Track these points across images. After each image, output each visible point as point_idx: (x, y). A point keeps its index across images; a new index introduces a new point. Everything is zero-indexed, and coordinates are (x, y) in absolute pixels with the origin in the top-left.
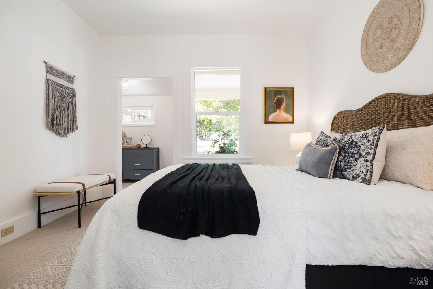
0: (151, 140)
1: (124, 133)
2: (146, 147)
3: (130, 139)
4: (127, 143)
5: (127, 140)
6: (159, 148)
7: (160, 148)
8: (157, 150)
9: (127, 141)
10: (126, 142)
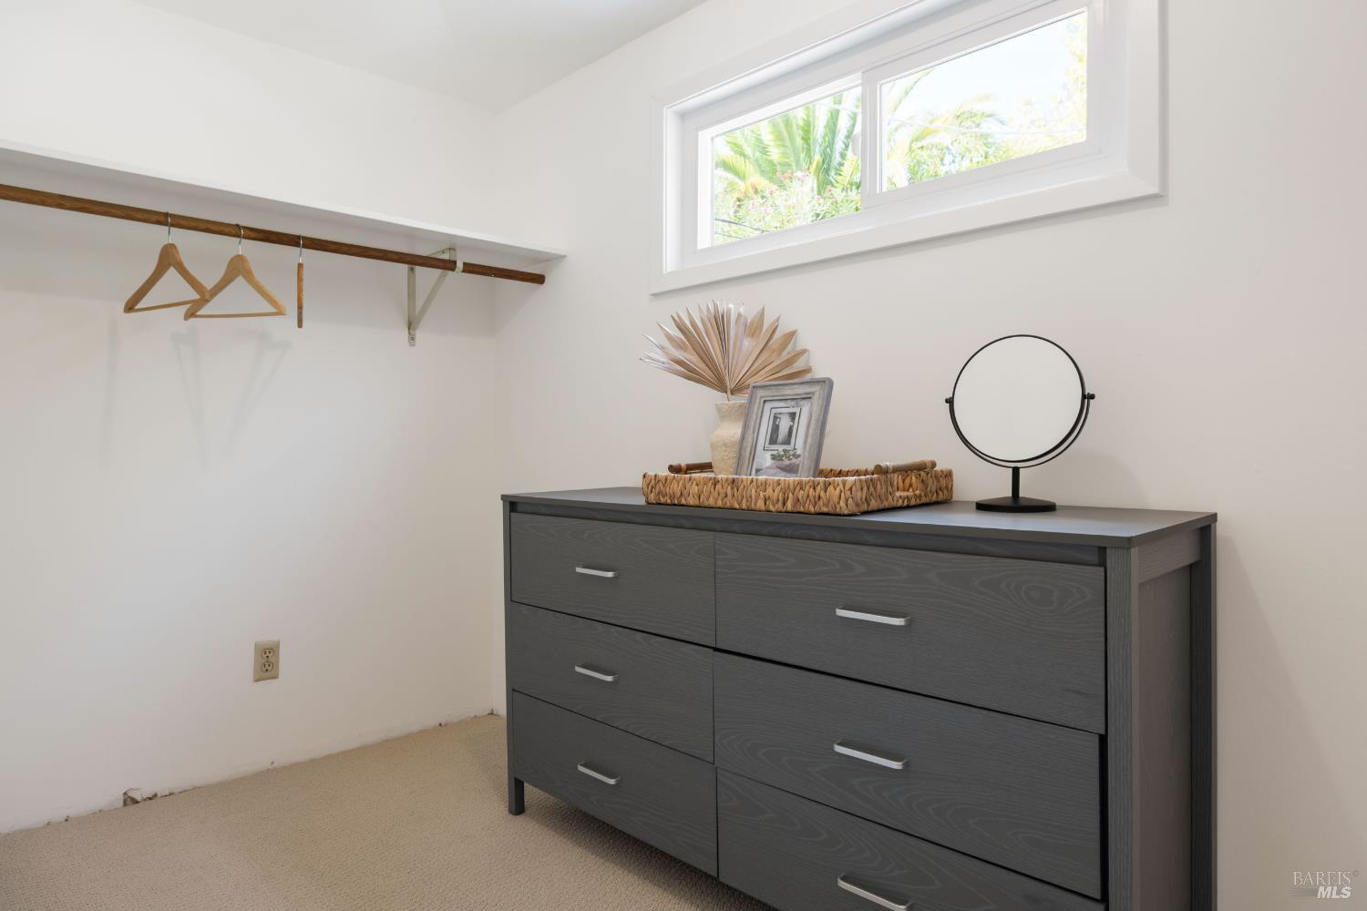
0: (1087, 397)
1: (791, 335)
2: (1014, 505)
3: (808, 398)
4: (780, 448)
5: (784, 408)
6: (1203, 531)
7: (1221, 530)
8: (1182, 555)
9: (784, 424)
10: (773, 441)
